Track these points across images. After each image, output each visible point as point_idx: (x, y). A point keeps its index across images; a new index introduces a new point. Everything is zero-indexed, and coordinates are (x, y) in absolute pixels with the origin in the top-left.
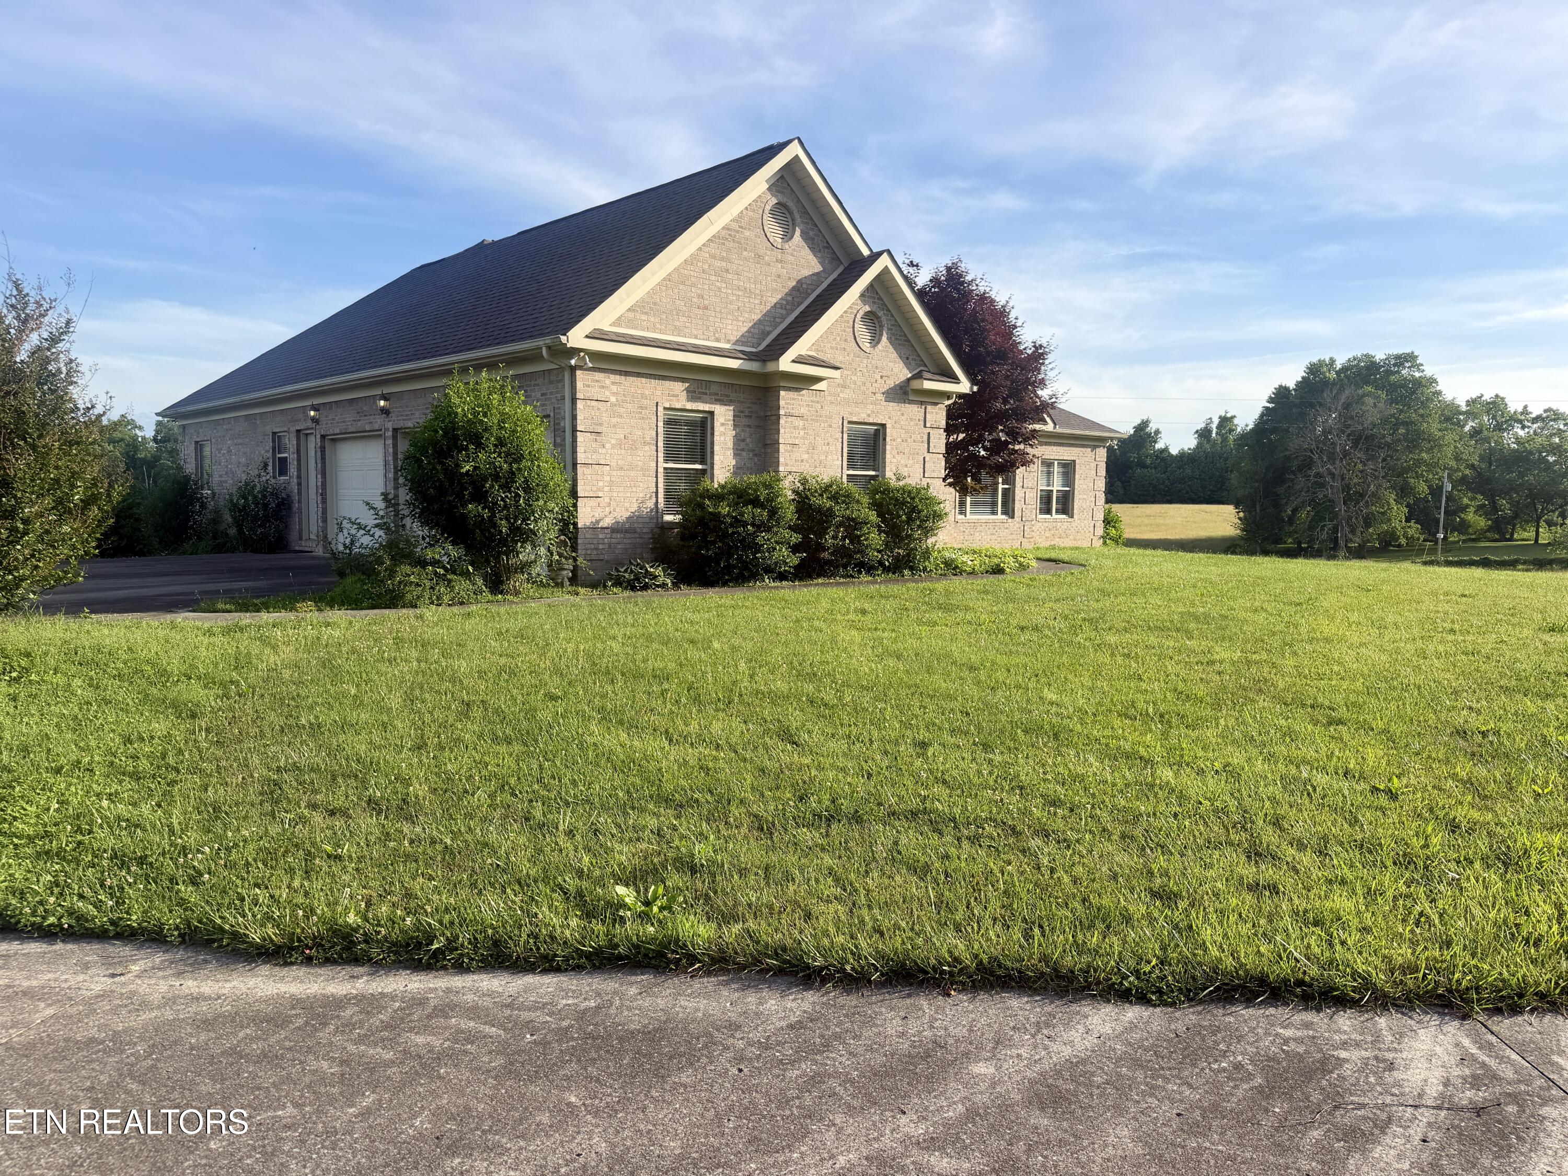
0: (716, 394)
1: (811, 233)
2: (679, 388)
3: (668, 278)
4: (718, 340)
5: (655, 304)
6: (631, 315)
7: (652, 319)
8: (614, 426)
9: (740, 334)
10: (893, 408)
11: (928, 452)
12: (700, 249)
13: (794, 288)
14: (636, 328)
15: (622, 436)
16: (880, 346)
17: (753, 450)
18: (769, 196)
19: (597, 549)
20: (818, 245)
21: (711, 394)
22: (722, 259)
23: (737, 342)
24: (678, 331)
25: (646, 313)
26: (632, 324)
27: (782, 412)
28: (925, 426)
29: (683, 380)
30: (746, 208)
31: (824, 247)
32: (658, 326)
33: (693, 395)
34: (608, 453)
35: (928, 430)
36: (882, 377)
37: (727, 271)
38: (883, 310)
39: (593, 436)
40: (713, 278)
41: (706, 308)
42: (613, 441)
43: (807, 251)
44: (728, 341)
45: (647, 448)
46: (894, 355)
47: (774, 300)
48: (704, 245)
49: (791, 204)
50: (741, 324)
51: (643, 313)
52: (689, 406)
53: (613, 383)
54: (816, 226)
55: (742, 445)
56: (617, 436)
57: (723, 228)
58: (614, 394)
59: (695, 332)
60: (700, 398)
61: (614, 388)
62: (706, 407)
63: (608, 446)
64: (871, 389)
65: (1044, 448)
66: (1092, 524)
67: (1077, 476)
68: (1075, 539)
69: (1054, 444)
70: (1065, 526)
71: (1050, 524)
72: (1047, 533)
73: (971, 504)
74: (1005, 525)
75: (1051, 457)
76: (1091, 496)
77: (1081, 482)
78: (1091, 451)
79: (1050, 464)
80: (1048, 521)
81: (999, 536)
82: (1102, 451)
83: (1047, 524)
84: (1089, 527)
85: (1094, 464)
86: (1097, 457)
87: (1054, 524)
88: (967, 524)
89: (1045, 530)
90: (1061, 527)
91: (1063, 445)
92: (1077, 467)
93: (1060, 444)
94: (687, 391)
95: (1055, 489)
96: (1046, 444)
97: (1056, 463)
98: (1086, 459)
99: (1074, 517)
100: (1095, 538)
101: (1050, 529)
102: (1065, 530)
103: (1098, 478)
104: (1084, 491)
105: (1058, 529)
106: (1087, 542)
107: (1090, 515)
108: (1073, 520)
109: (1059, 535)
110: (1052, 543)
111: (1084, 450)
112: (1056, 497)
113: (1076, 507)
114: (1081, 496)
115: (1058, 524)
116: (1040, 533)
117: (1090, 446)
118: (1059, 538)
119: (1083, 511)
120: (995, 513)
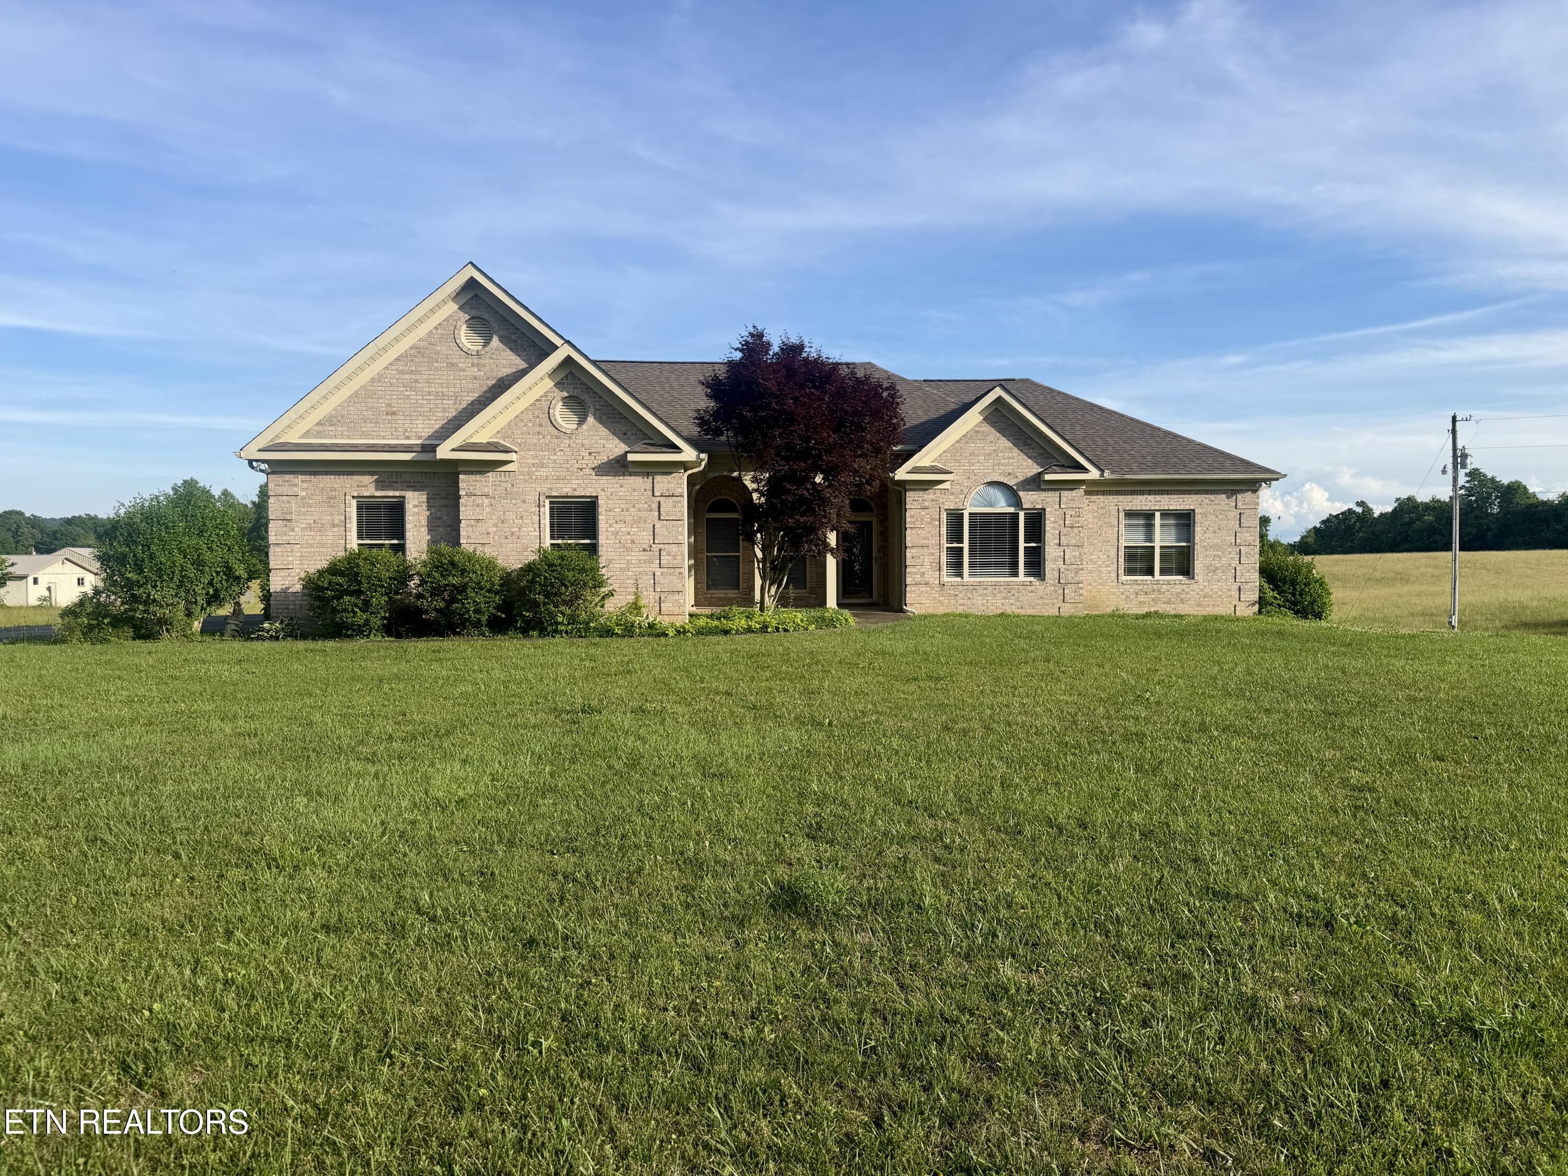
0: (407, 482)
1: (513, 337)
2: (368, 479)
3: (356, 394)
4: (408, 438)
5: (343, 417)
6: (319, 428)
7: (340, 429)
8: (304, 514)
9: (432, 431)
10: (605, 480)
11: (659, 519)
12: (386, 368)
13: (493, 386)
14: (325, 438)
15: (312, 521)
16: (585, 427)
17: (450, 526)
18: (461, 314)
19: (287, 609)
20: (522, 346)
21: (402, 482)
22: (411, 372)
23: (429, 438)
24: (366, 435)
25: (334, 425)
26: (319, 434)
27: (462, 493)
28: (653, 495)
29: (372, 474)
30: (436, 328)
31: (529, 346)
32: (346, 433)
33: (380, 485)
34: (296, 533)
35: (658, 499)
36: (590, 454)
37: (417, 381)
38: (589, 393)
39: (285, 522)
40: (402, 389)
41: (394, 413)
42: (303, 526)
43: (509, 352)
44: (420, 438)
45: (336, 529)
46: (604, 431)
47: (471, 399)
48: (390, 364)
49: (486, 316)
50: (433, 422)
51: (331, 425)
52: (378, 494)
53: (303, 481)
54: (518, 329)
55: (438, 522)
56: (308, 521)
57: (411, 348)
58: (303, 489)
59: (383, 434)
60: (390, 486)
61: (305, 485)
62: (397, 494)
63: (296, 529)
64: (576, 466)
65: (1130, 497)
66: (1236, 586)
67: (1198, 529)
68: (1199, 605)
69: (1150, 493)
70: (1178, 588)
71: (1145, 587)
72: (1141, 598)
73: (972, 565)
74: (1029, 588)
75: (1144, 508)
76: (1230, 553)
77: (1207, 535)
78: (1228, 498)
79: (1149, 516)
80: (1143, 583)
81: (1018, 600)
82: (1248, 496)
83: (1141, 587)
84: (1230, 590)
85: (1235, 513)
86: (1239, 504)
87: (1155, 587)
88: (961, 588)
89: (1137, 594)
90: (1168, 591)
91: (1168, 492)
92: (1198, 518)
93: (1161, 492)
94: (376, 481)
95: (1157, 544)
96: (1133, 493)
97: (1158, 515)
98: (1217, 507)
99: (1196, 578)
100: (1243, 604)
101: (1146, 593)
102: (1178, 593)
103: (1244, 530)
104: (1216, 547)
105: (1164, 593)
106: (1225, 610)
107: (1231, 575)
108: (1193, 581)
109: (1165, 600)
110: (1153, 609)
111: (1212, 497)
112: (1162, 555)
113: (1199, 565)
114: (1208, 553)
115: (1164, 587)
116: (1127, 597)
117: (1225, 492)
118: (1164, 603)
119: (1215, 571)
120: (1016, 574)
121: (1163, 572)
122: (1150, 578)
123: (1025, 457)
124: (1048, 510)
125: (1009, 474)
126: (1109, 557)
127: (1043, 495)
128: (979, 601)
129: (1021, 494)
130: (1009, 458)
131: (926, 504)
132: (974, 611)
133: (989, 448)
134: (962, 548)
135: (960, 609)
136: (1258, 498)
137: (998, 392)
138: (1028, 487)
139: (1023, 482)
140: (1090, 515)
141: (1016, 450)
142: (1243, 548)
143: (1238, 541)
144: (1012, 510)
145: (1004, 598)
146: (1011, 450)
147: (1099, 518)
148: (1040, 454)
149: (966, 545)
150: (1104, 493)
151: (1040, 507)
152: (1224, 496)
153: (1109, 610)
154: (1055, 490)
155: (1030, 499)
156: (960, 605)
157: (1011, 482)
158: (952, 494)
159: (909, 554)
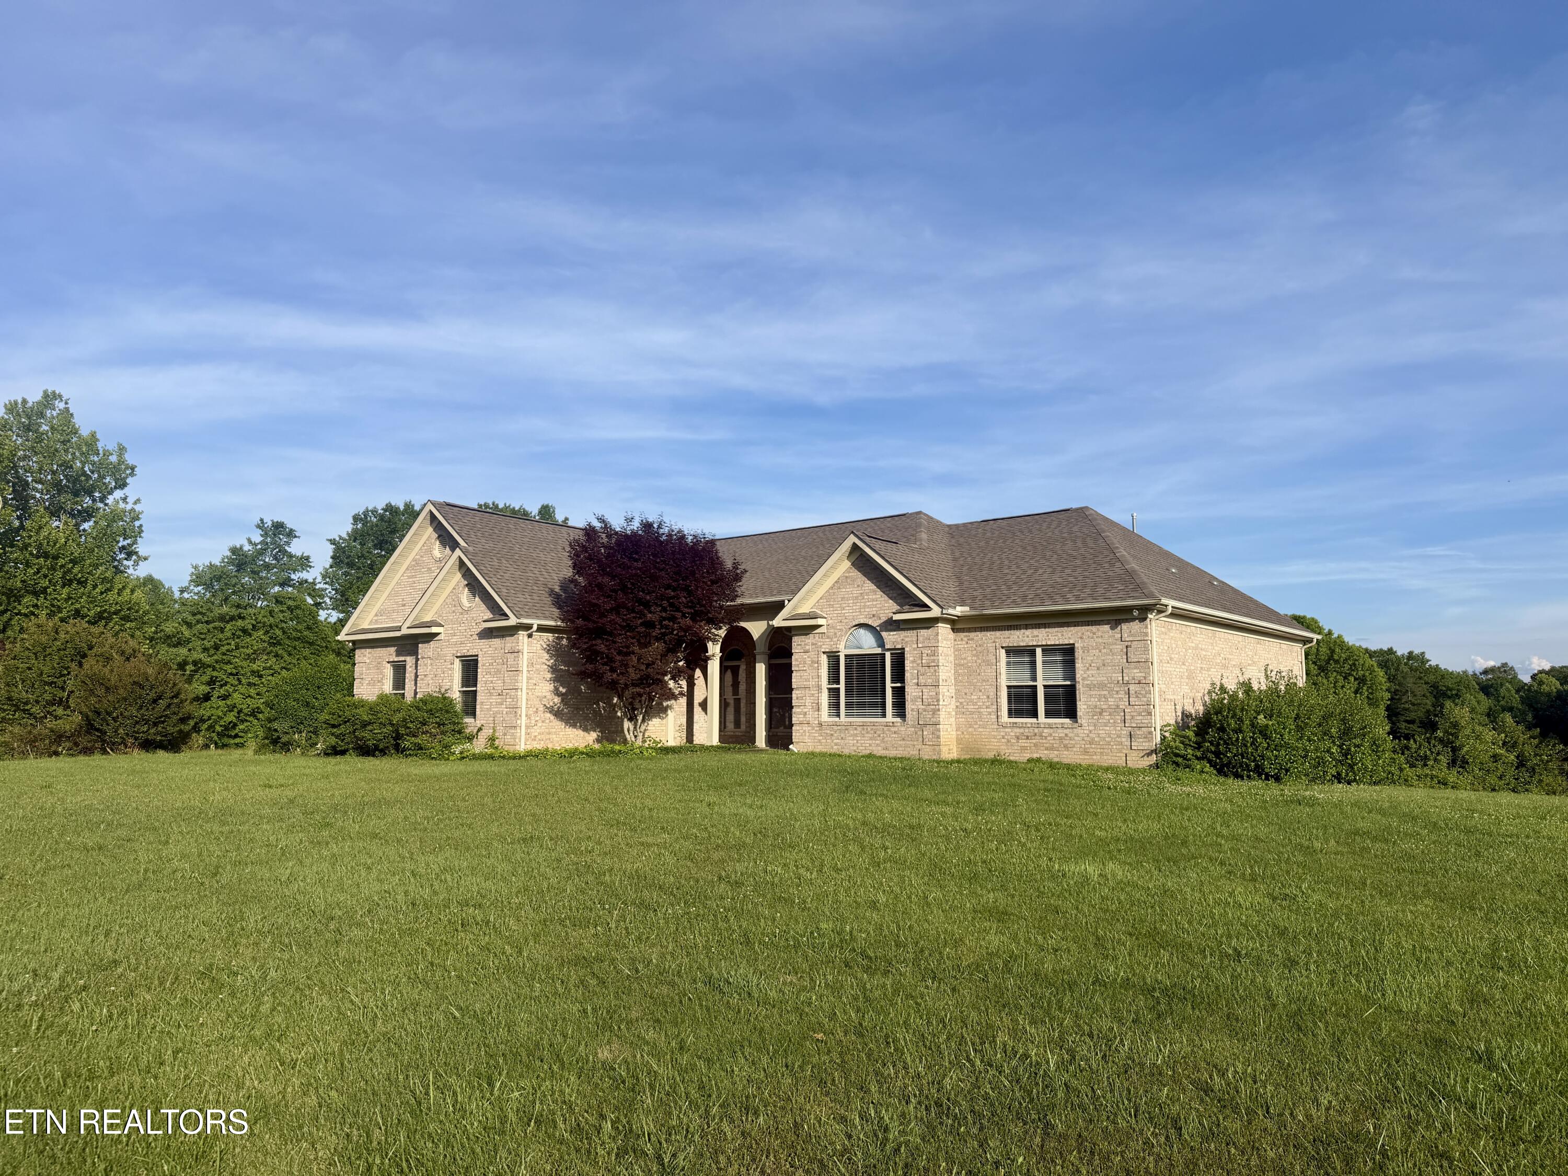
16: (474, 605)
30: (423, 546)
46: (483, 607)
65: (1007, 633)
66: (1125, 732)
67: (1079, 665)
68: (1086, 752)
69: (1026, 627)
70: (1061, 733)
71: (1027, 730)
72: (1023, 742)
73: (848, 705)
74: (893, 729)
75: (1022, 644)
76: (1117, 692)
77: (1089, 672)
78: (1112, 628)
79: (1032, 652)
80: (1023, 726)
81: (883, 741)
82: (1135, 626)
83: (1022, 730)
84: (1119, 736)
85: (1120, 647)
86: (1125, 635)
87: (1036, 730)
88: (835, 728)
89: (1018, 738)
90: (1051, 735)
91: (1045, 626)
92: (1078, 654)
93: (1038, 626)
94: (396, 651)
95: (1040, 684)
96: (1009, 628)
97: (1039, 651)
98: (1100, 640)
99: (1079, 721)
100: (1135, 754)
101: (1027, 738)
102: (1061, 738)
103: (1133, 665)
104: (1101, 686)
105: (1046, 737)
106: (1114, 759)
107: (1119, 718)
108: (1076, 725)
109: (1047, 745)
110: (1035, 756)
111: (1094, 628)
112: (1047, 696)
113: (1081, 707)
114: (1092, 693)
115: (1046, 731)
116: (1008, 741)
117: (1107, 622)
118: (1047, 749)
119: (1101, 714)
120: (884, 715)
121: (1048, 714)
122: (1034, 720)
123: (887, 598)
124: (907, 649)
125: (874, 616)
126: (988, 697)
127: (903, 634)
128: (850, 741)
129: (884, 634)
130: (873, 600)
131: (807, 647)
132: (846, 752)
133: (856, 592)
134: (839, 689)
135: (835, 749)
136: (1146, 627)
137: (852, 539)
138: (889, 627)
139: (885, 622)
140: (969, 654)
141: (879, 593)
142: (1132, 687)
143: (1126, 678)
144: (879, 651)
145: (871, 739)
146: (874, 591)
147: (977, 656)
148: (899, 595)
149: (842, 686)
150: (982, 629)
151: (899, 646)
152: (1107, 627)
153: (991, 755)
154: (913, 629)
155: (892, 639)
156: (836, 744)
157: (875, 623)
158: (828, 637)
159: (795, 695)
